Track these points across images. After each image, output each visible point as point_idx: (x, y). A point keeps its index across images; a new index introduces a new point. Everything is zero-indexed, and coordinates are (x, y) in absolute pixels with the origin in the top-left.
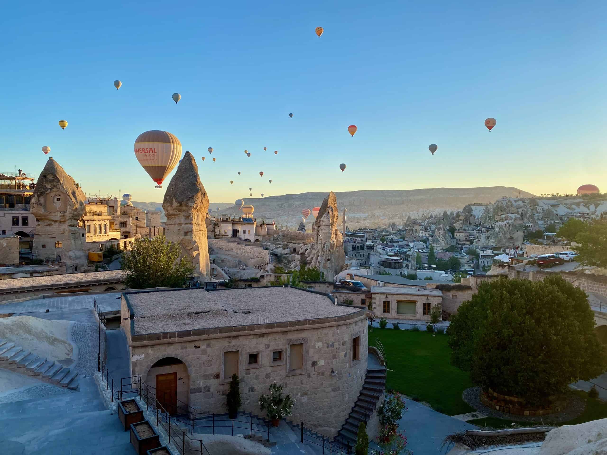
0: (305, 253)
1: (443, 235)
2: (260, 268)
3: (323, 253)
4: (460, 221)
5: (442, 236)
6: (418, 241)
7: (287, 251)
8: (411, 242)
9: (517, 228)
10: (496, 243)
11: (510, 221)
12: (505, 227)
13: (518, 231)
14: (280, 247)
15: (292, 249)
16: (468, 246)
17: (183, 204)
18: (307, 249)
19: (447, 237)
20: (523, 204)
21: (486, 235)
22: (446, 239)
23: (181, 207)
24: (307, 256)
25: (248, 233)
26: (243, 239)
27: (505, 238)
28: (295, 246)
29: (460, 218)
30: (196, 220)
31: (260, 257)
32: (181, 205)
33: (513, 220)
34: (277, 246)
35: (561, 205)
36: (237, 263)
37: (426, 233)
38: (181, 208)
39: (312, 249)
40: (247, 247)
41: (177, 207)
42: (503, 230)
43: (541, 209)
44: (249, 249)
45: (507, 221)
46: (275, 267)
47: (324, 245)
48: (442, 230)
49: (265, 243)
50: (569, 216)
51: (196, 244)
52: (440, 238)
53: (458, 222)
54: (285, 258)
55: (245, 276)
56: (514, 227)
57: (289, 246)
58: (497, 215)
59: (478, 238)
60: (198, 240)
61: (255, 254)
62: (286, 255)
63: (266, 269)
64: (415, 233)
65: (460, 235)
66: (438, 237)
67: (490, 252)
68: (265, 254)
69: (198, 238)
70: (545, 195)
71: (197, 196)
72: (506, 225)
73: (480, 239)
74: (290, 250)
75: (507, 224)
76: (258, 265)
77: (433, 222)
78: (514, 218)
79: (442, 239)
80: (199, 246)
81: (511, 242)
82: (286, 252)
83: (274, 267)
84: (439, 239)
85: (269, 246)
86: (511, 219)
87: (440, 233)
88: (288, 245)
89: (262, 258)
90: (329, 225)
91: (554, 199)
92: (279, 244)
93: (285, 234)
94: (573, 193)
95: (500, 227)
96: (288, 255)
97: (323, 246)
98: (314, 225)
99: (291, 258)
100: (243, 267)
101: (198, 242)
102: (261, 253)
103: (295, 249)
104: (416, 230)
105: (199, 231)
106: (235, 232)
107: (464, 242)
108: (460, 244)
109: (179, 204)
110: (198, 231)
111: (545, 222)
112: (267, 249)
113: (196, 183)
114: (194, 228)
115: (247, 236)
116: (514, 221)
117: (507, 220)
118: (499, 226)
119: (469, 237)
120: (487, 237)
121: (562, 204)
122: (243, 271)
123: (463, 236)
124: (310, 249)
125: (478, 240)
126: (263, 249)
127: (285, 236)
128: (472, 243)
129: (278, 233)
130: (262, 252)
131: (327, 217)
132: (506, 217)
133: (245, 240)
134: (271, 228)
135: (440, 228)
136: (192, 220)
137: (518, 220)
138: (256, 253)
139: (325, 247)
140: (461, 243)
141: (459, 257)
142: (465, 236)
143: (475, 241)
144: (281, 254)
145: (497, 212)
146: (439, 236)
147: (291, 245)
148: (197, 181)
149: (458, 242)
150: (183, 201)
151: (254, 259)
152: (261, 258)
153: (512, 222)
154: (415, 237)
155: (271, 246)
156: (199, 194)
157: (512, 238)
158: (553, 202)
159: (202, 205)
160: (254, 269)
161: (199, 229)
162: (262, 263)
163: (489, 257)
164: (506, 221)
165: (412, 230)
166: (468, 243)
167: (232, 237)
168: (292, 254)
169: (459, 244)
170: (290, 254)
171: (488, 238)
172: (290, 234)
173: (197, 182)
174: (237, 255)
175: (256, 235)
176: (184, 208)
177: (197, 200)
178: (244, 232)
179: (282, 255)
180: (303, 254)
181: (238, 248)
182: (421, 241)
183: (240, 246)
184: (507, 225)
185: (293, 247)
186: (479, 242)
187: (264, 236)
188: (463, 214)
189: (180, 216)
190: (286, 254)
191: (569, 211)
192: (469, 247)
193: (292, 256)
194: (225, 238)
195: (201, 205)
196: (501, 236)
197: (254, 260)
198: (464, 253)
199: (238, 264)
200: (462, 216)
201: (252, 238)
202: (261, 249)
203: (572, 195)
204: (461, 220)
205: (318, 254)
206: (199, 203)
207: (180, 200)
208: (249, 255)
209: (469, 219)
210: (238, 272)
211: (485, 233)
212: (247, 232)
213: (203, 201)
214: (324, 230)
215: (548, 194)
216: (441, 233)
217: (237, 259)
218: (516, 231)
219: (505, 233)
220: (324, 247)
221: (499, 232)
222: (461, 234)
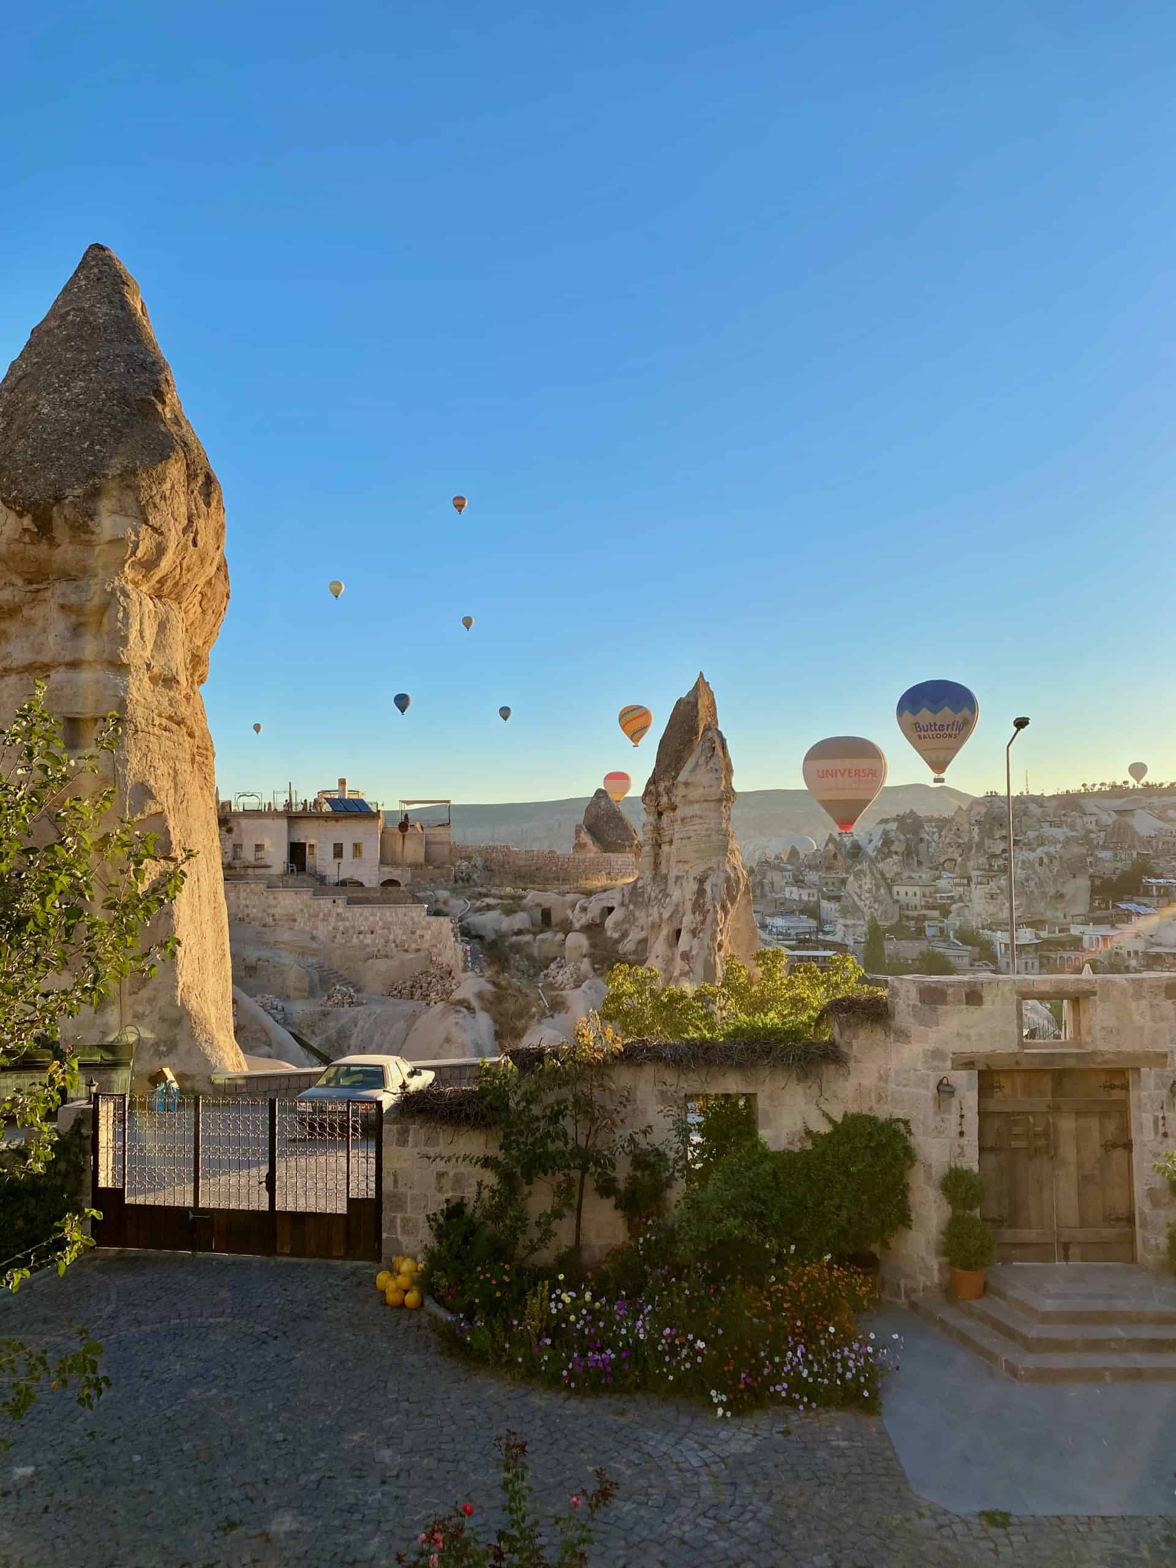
0: (602, 924)
1: (870, 891)
2: (418, 993)
3: (699, 918)
4: (895, 856)
5: (868, 895)
6: (792, 912)
7: (520, 920)
8: (772, 915)
9: (1074, 868)
10: (1022, 909)
11: (1052, 849)
12: (1041, 864)
13: (1074, 877)
14: (489, 907)
15: (538, 915)
16: (935, 923)
17: (58, 521)
18: (611, 910)
19: (881, 898)
20: (1041, 810)
21: (986, 889)
22: (880, 903)
23: (44, 546)
24: (616, 936)
25: (355, 856)
26: (335, 879)
27: (1044, 894)
28: (549, 898)
29: (893, 848)
30: (150, 646)
31: (414, 946)
32: (44, 529)
33: (1061, 845)
34: (478, 904)
35: (1140, 811)
36: (316, 978)
37: (801, 891)
38: (41, 550)
39: (635, 905)
40: (357, 909)
41: (15, 547)
42: (1035, 872)
43: (1094, 823)
44: (364, 916)
45: (1046, 849)
46: (494, 983)
47: (701, 881)
48: (868, 877)
49: (429, 893)
50: (1167, 839)
51: (152, 807)
52: (861, 900)
53: (888, 860)
54: (517, 948)
55: (356, 1030)
56: (1065, 865)
57: (525, 902)
58: (991, 837)
59: (961, 900)
60: (167, 784)
61: (391, 937)
62: (519, 938)
63: (457, 995)
64: (769, 894)
65: (910, 894)
66: (856, 898)
67: (1028, 935)
68: (438, 936)
69: (163, 768)
70: (1094, 785)
71: (161, 481)
72: (1041, 859)
73: (970, 901)
74: (531, 917)
75: (1044, 856)
76: (408, 984)
77: (813, 863)
78: (1062, 838)
79: (867, 902)
80: (171, 823)
81: (1059, 906)
82: (516, 928)
83: (490, 987)
84: (861, 904)
85: (445, 903)
86: (1054, 842)
87: (860, 887)
88: (522, 898)
89: (422, 954)
90: (720, 801)
91: (1121, 797)
92: (486, 896)
93: (491, 861)
94: (1163, 781)
95: (1025, 865)
96: (528, 938)
97: (695, 886)
98: (582, 835)
99: (539, 947)
100: (344, 995)
101: (165, 798)
102: (418, 932)
103: (546, 914)
104: (772, 883)
105: (175, 727)
106: (297, 853)
107: (924, 912)
108: (913, 918)
109: (27, 522)
110: (164, 722)
111: (1115, 855)
112: (437, 913)
113: (152, 405)
114: (134, 694)
115: (349, 868)
116: (1064, 847)
117: (1043, 844)
118: (1023, 862)
119: (936, 898)
120: (988, 896)
121: (1143, 808)
122: (347, 1013)
123: (918, 894)
124: (623, 904)
125: (961, 904)
126: (424, 913)
127: (494, 867)
128: (945, 913)
129: (469, 858)
130: (424, 928)
131: (711, 764)
132: (1038, 837)
133: (343, 883)
134: (437, 839)
135: (862, 871)
136: (124, 641)
137: (1075, 845)
138: (398, 934)
139: (709, 891)
140: (914, 913)
141: (949, 952)
142: (924, 896)
143: (954, 906)
144: (496, 932)
145: (991, 829)
146: (859, 896)
147: (532, 896)
148: (160, 395)
149: (906, 913)
150: (59, 500)
151: (386, 956)
152: (418, 950)
153: (1058, 850)
154: (783, 901)
155: (453, 902)
156: (175, 471)
157: (1060, 896)
158: (1118, 803)
159: (192, 554)
160: (391, 1000)
161: (170, 711)
162: (426, 973)
163: (1028, 949)
164: (1041, 848)
165: (762, 884)
166: (936, 913)
167: (285, 874)
168: (541, 932)
169: (908, 918)
170: (535, 934)
171: (992, 898)
172: (511, 860)
173: (164, 403)
174: (314, 945)
175: (383, 862)
176: (66, 553)
177: (162, 505)
178: (338, 851)
179: (502, 936)
180: (593, 929)
181: (317, 916)
182: (802, 912)
183: (325, 904)
184: (1046, 860)
185: (538, 905)
186: (966, 911)
187: (415, 866)
188: (902, 837)
189: (37, 612)
190: (520, 932)
191: (1161, 824)
192: (941, 925)
193: (543, 941)
194: (259, 878)
195: (185, 548)
196: (1032, 892)
197: (390, 962)
198: (955, 941)
199: (320, 980)
200: (900, 841)
201: (370, 874)
202: (418, 913)
203: (1161, 785)
204: (896, 853)
205: (676, 925)
206: (174, 538)
207: (36, 489)
208: (367, 941)
209: (917, 849)
210: (325, 1014)
211: (981, 883)
212: (348, 851)
213: (200, 524)
214: (697, 821)
215: (1102, 784)
216: (865, 887)
217: (312, 960)
218: (1070, 876)
219: (1040, 884)
220: (701, 892)
221: (1027, 880)
222: (911, 890)
